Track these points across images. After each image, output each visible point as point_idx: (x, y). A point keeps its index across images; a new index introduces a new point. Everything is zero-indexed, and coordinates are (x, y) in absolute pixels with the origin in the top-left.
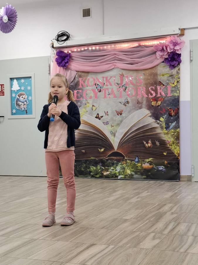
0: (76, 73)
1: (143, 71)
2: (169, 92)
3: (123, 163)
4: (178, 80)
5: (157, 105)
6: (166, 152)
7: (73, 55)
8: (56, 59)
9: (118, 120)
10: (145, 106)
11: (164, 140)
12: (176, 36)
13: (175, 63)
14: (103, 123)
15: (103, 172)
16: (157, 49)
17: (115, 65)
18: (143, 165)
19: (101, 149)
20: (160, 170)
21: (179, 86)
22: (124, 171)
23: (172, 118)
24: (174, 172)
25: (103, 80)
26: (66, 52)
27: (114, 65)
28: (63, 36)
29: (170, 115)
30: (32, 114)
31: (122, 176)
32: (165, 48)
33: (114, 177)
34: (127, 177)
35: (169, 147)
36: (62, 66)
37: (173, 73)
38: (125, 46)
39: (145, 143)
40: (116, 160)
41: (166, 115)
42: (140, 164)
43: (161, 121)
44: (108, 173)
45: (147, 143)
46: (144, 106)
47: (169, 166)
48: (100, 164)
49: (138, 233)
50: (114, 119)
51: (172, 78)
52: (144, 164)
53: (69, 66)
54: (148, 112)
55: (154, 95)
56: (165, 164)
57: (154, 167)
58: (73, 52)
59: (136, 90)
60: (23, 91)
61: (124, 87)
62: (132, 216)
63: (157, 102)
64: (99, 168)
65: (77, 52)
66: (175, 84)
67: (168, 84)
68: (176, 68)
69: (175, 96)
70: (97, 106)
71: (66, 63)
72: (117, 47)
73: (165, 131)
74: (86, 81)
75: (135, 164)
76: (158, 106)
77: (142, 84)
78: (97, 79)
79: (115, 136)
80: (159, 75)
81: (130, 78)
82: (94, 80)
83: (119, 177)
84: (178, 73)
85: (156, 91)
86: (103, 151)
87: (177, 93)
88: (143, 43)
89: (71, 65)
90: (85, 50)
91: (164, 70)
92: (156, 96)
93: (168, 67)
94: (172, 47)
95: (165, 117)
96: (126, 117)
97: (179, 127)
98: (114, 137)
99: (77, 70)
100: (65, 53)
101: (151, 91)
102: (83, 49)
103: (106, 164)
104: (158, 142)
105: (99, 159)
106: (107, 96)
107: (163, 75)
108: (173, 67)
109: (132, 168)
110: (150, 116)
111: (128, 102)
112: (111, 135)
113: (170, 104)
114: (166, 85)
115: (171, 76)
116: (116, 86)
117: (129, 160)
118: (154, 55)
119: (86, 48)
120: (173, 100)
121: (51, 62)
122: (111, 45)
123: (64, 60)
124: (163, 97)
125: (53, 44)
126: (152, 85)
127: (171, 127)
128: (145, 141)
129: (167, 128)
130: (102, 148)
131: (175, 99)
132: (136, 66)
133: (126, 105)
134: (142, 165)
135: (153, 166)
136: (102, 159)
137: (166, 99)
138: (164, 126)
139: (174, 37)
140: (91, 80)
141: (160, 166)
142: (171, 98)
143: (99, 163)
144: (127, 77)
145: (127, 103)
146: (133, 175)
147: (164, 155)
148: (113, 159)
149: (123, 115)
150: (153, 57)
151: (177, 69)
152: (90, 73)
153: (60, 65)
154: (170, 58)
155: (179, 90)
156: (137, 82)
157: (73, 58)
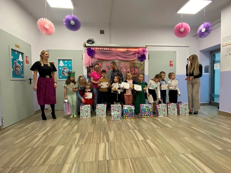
0: (97, 60)
2: (140, 71)
4: (144, 66)
5: (135, 76)
8: (87, 52)
12: (144, 48)
13: (143, 59)
16: (136, 53)
21: (144, 69)
27: (116, 58)
28: (90, 41)
32: (140, 52)
58: (96, 50)
59: (126, 70)
60: (66, 66)
65: (98, 50)
66: (143, 68)
67: (140, 68)
71: (92, 54)
72: (117, 50)
74: (102, 64)
77: (129, 67)
80: (136, 64)
82: (106, 64)
85: (135, 70)
88: (129, 50)
89: (95, 56)
90: (102, 49)
91: (138, 62)
92: (134, 72)
93: (140, 61)
94: (143, 52)
99: (98, 58)
100: (92, 49)
101: (132, 70)
107: (138, 64)
115: (141, 65)
121: (83, 53)
122: (115, 49)
124: (137, 73)
125: (85, 44)
126: (133, 68)
132: (126, 59)
150: (134, 56)
151: (143, 62)
152: (104, 61)
153: (89, 55)
154: (142, 57)
155: (144, 71)
156: (126, 66)
157: (96, 53)
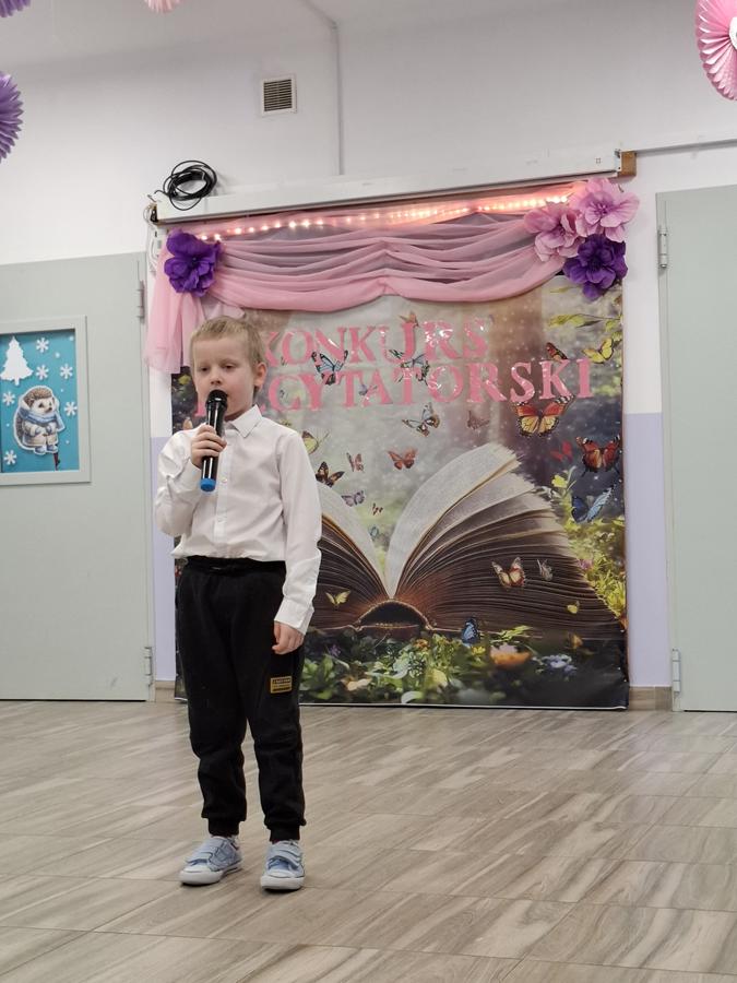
0: (242, 313)
1: (488, 306)
2: (585, 382)
3: (418, 646)
4: (617, 339)
5: (542, 430)
6: (578, 603)
7: (230, 247)
8: (168, 262)
9: (399, 486)
10: (496, 436)
11: (570, 560)
12: (605, 178)
13: (605, 278)
14: (345, 497)
15: (343, 681)
16: (537, 227)
17: (385, 285)
18: (494, 653)
19: (335, 594)
20: (558, 669)
21: (619, 360)
22: (422, 676)
23: (596, 478)
24: (609, 677)
25: (342, 340)
26: (204, 238)
27: (381, 285)
28: (192, 180)
29: (589, 466)
30: (77, 467)
31: (417, 695)
32: (565, 223)
33: (384, 697)
34: (434, 697)
35: (587, 585)
36: (187, 290)
37: (599, 313)
38: (422, 215)
39: (499, 569)
40: (393, 634)
41: (574, 468)
42: (481, 650)
43: (556, 489)
44: (364, 682)
45: (508, 570)
46: (493, 432)
47: (588, 653)
48: (335, 651)
49: (467, 903)
50: (385, 483)
51: (595, 331)
52: (497, 647)
53: (216, 291)
54: (506, 457)
55: (530, 392)
56: (575, 647)
57: (534, 659)
58: (228, 237)
59: (465, 375)
60: (44, 381)
61: (420, 366)
62: (447, 840)
63: (540, 421)
64: (329, 665)
65: (246, 237)
66: (607, 352)
67: (579, 352)
68: (608, 294)
69: (607, 397)
70: (321, 437)
71: (202, 278)
72: (390, 220)
73: (571, 524)
74: (280, 345)
75: (462, 650)
76: (547, 432)
77: (487, 353)
78: (319, 335)
79: (386, 544)
80: (548, 321)
81: (439, 333)
82: (309, 339)
83: (406, 698)
84: (615, 312)
85: (536, 378)
86: (343, 601)
87: (614, 386)
88: (488, 205)
89: (221, 286)
90: (273, 231)
91: (563, 304)
92: (536, 395)
93: (581, 290)
94: (591, 219)
95: (570, 472)
96: (428, 476)
97: (622, 511)
98: (386, 550)
99: (247, 302)
100: (201, 241)
101: (517, 377)
102: (265, 228)
103: (355, 649)
104: (548, 564)
105: (329, 632)
106: (358, 398)
107: (562, 321)
108: (596, 290)
109: (453, 664)
110: (517, 472)
111: (434, 421)
112: (372, 544)
113: (590, 427)
114: (573, 355)
115: (593, 323)
116: (390, 360)
117: (440, 634)
118: (526, 249)
119: (278, 225)
120: (600, 412)
121: (150, 276)
122: (369, 213)
123: (197, 266)
124: (562, 402)
125: (155, 209)
126: (522, 356)
127: (594, 510)
128: (498, 563)
129: (579, 514)
130: (342, 591)
131: (607, 407)
132: (462, 289)
133: (426, 432)
134: (488, 652)
135: (530, 657)
136: (341, 632)
137: (574, 407)
138: (569, 507)
139: (599, 181)
140: (298, 339)
141: (555, 654)
142: (593, 403)
143: (330, 646)
144: (430, 328)
145: (430, 424)
146: (456, 690)
147: (570, 613)
148: (383, 631)
149: (419, 467)
150: (523, 255)
151: (610, 298)
152: (293, 316)
153: (181, 286)
154: (586, 257)
155: (620, 375)
156: (465, 347)
157: (233, 260)
